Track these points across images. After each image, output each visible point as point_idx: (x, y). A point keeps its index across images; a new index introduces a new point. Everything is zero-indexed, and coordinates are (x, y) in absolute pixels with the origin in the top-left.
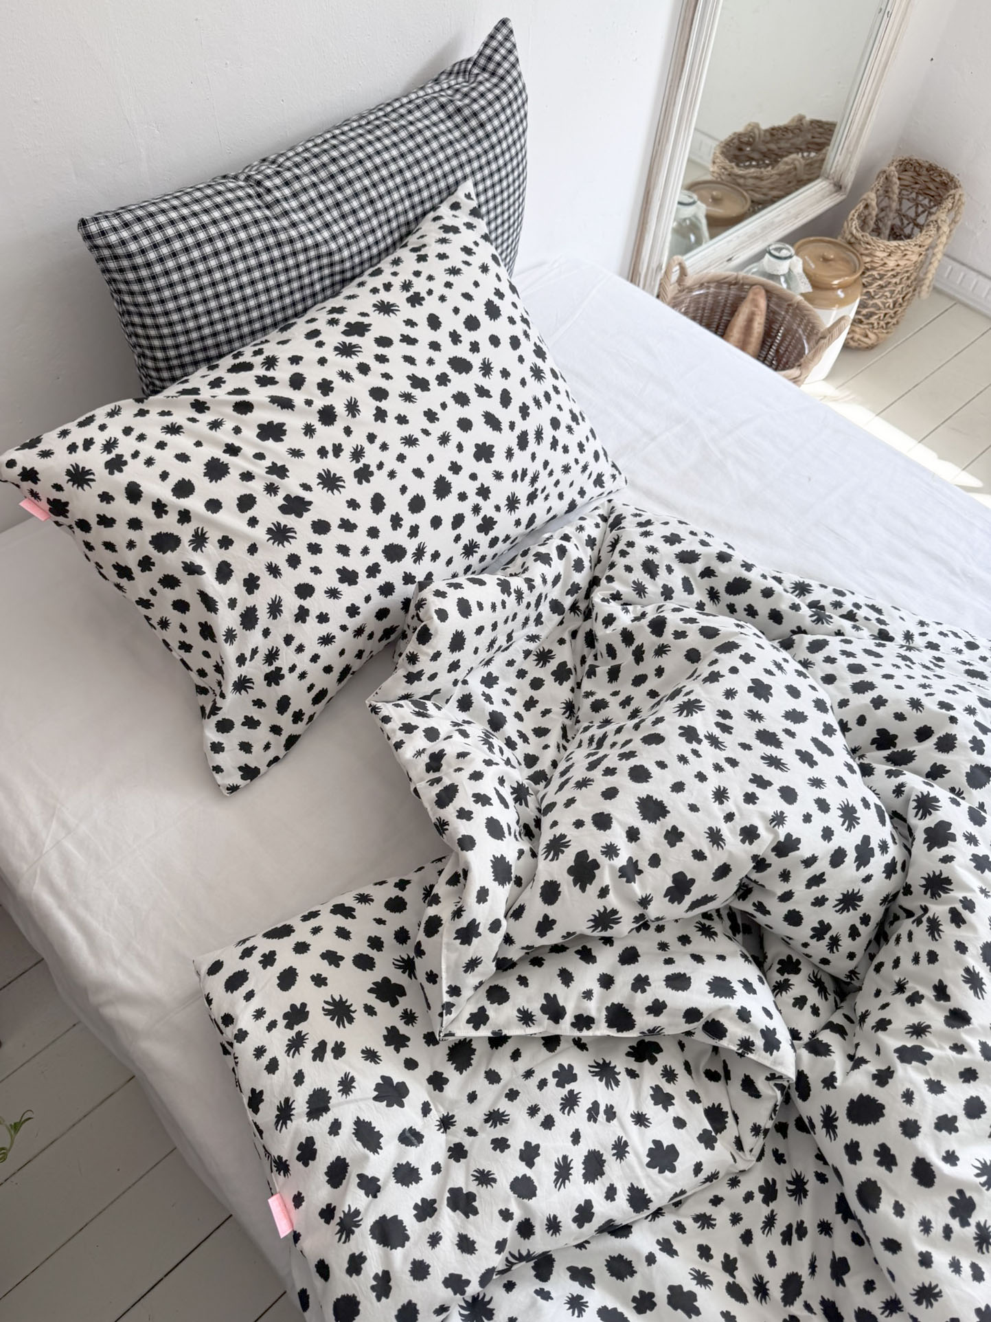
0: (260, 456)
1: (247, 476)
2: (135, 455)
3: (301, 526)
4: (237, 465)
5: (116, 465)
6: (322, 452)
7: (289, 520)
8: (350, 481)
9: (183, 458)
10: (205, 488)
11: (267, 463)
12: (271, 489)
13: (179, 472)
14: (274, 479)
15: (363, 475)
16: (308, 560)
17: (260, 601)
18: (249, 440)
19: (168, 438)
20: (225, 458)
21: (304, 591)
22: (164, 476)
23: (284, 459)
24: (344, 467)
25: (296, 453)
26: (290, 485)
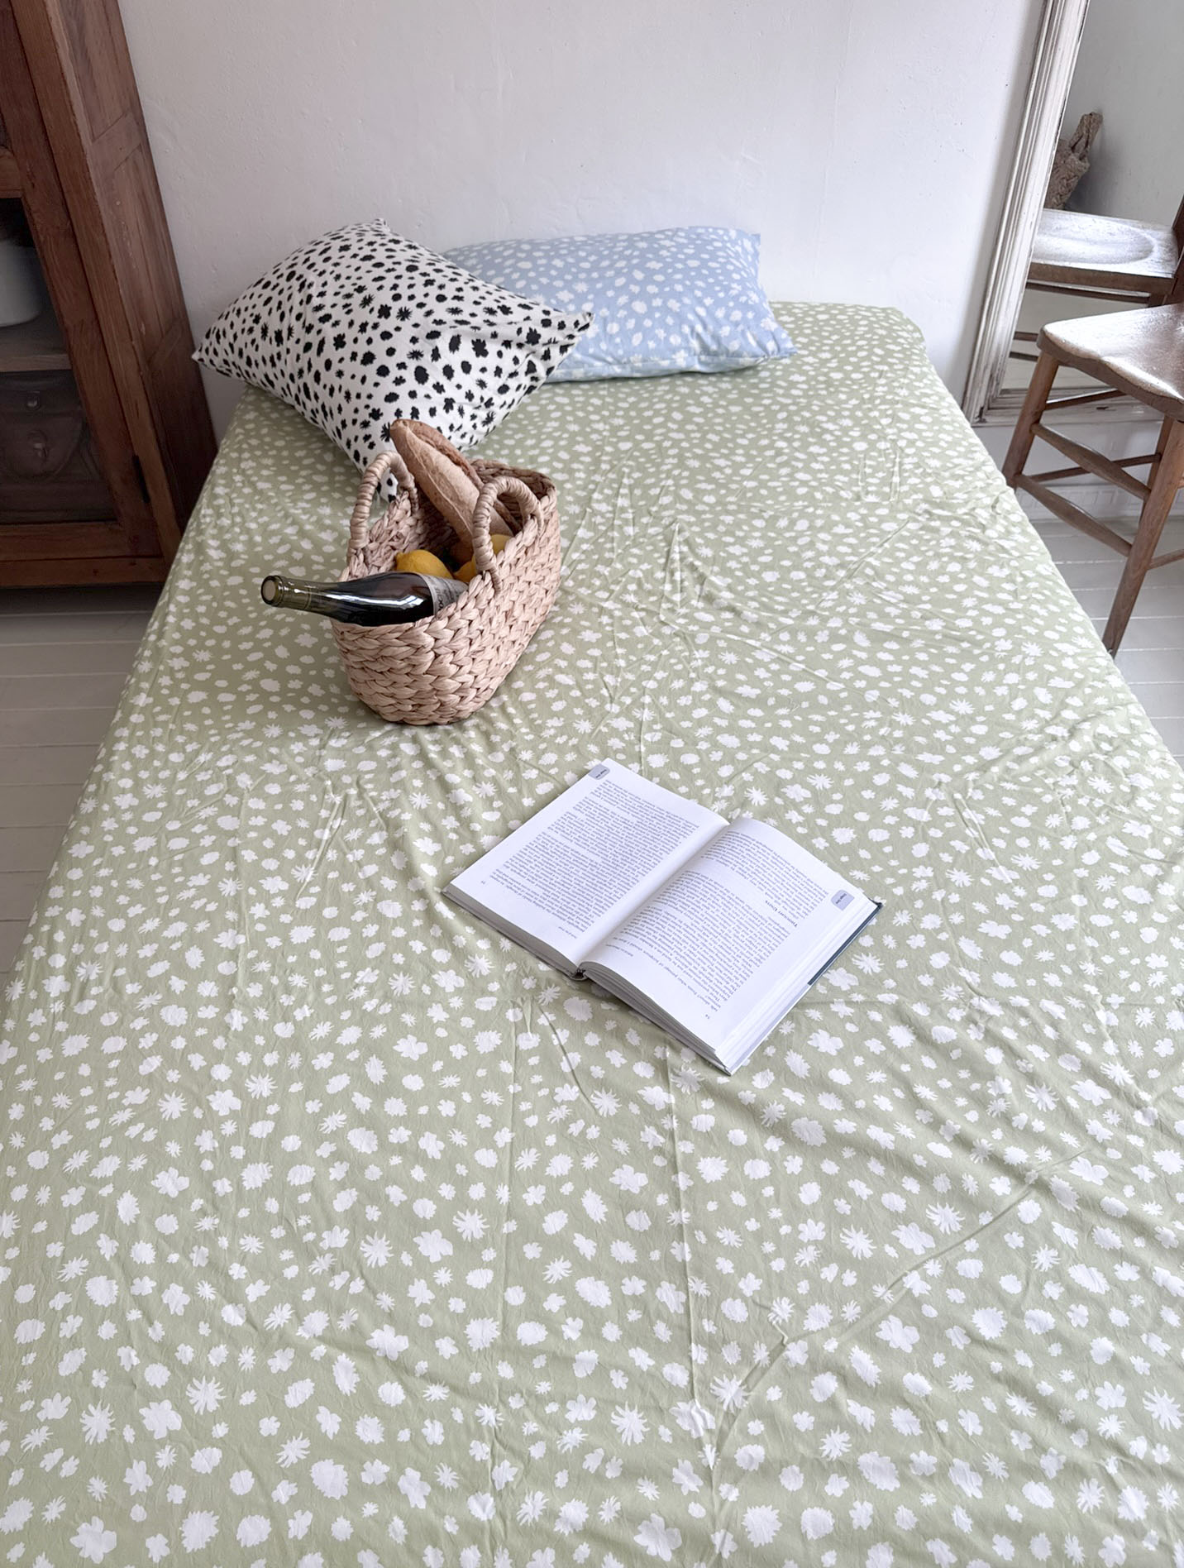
0: (356, 341)
1: (370, 341)
2: (367, 407)
3: (395, 307)
4: (362, 349)
5: (376, 414)
6: (348, 312)
7: (394, 312)
8: (365, 294)
9: (363, 380)
10: (381, 359)
11: (359, 335)
12: (375, 326)
13: (373, 377)
14: (369, 328)
15: (360, 289)
16: (419, 299)
17: (450, 318)
18: (345, 352)
19: (353, 396)
20: (360, 358)
21: (441, 298)
22: (376, 384)
23: (356, 327)
24: (358, 298)
25: (351, 324)
26: (373, 318)
